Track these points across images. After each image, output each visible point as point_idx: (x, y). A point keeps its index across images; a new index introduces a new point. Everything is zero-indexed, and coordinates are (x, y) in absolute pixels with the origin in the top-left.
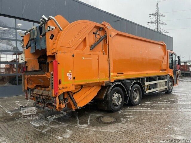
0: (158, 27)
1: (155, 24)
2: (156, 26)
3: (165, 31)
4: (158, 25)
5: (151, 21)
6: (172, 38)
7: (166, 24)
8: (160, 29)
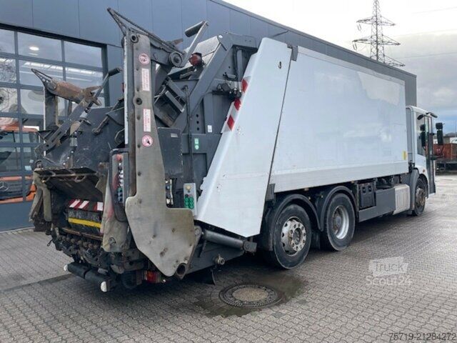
0: (377, 51)
1: (371, 44)
2: (374, 50)
3: (395, 62)
4: (379, 47)
5: (361, 38)
6: (415, 77)
7: (399, 44)
8: (384, 55)
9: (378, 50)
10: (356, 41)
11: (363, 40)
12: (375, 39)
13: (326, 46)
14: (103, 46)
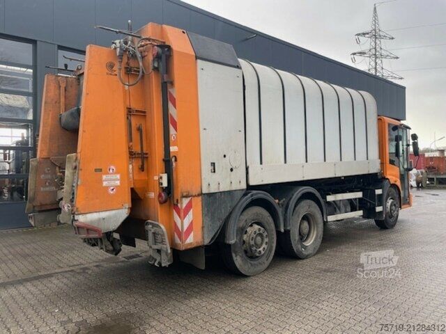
1: (370, 57)
2: (373, 63)
3: (394, 75)
4: (377, 60)
6: (404, 88)
7: (397, 58)
8: (382, 68)
9: (376, 63)
10: (354, 54)
11: (362, 53)
12: (374, 53)
13: (303, 54)
14: (34, 42)
